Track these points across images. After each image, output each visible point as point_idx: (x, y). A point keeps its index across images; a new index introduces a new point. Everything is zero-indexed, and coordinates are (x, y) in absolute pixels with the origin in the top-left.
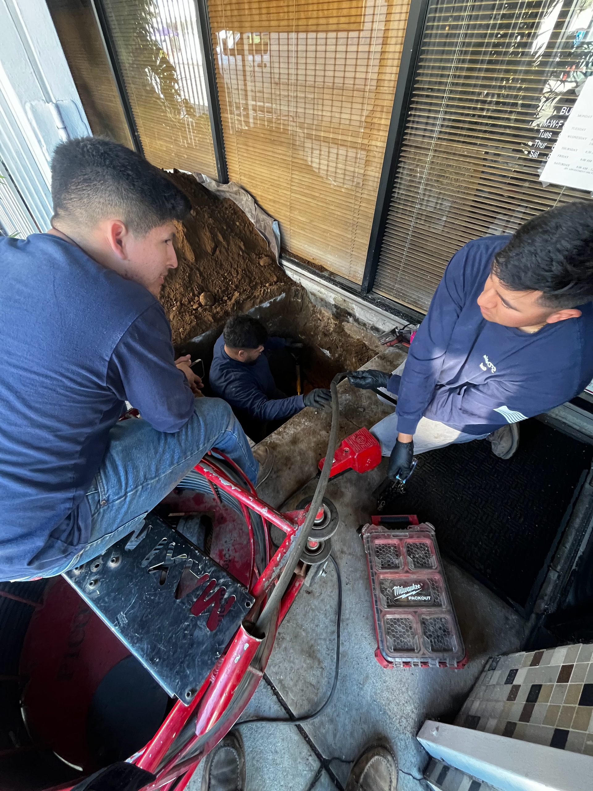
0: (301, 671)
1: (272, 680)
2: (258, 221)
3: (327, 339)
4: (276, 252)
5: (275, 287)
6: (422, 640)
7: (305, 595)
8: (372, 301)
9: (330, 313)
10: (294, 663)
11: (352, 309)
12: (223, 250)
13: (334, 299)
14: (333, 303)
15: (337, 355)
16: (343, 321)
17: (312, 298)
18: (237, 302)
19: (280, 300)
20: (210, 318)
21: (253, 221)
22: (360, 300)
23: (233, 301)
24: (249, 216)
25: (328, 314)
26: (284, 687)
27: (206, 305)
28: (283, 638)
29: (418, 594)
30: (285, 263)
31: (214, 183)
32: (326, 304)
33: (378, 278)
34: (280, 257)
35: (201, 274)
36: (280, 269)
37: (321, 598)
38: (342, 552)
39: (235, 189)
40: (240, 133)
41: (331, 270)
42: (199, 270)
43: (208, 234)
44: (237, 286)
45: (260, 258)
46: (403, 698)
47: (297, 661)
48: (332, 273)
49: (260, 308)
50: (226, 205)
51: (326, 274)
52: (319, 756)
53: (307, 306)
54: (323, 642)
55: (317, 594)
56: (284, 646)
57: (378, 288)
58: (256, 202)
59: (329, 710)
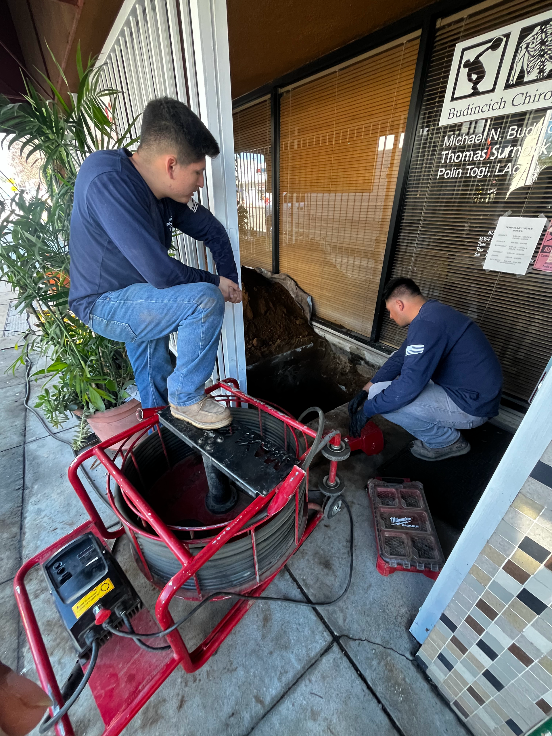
0: (320, 576)
1: (297, 578)
2: (297, 296)
3: (343, 378)
4: (308, 316)
5: (306, 339)
6: (411, 550)
7: (324, 527)
8: (379, 348)
9: (347, 358)
10: (314, 569)
11: (364, 355)
12: (272, 313)
13: (350, 348)
14: (349, 350)
15: (351, 390)
16: (356, 364)
17: (333, 348)
18: (279, 346)
19: (309, 348)
20: (260, 354)
21: (293, 296)
22: (369, 348)
23: (276, 345)
24: (291, 293)
25: (344, 359)
26: (306, 585)
27: (257, 346)
28: (306, 553)
29: (409, 524)
30: (314, 323)
31: (269, 274)
32: (343, 351)
33: (383, 333)
34: (311, 319)
35: (256, 327)
36: (311, 328)
37: (336, 530)
38: (353, 503)
39: (283, 277)
40: (290, 245)
41: (348, 328)
42: (254, 324)
43: (263, 302)
44: (279, 336)
45: (297, 319)
46: (399, 603)
47: (316, 569)
48: (348, 330)
49: (295, 352)
50: (276, 286)
51: (344, 330)
52: (332, 633)
53: (329, 354)
54: (337, 559)
55: (333, 528)
56: (307, 558)
57: (383, 338)
58: (297, 285)
59: (340, 603)
